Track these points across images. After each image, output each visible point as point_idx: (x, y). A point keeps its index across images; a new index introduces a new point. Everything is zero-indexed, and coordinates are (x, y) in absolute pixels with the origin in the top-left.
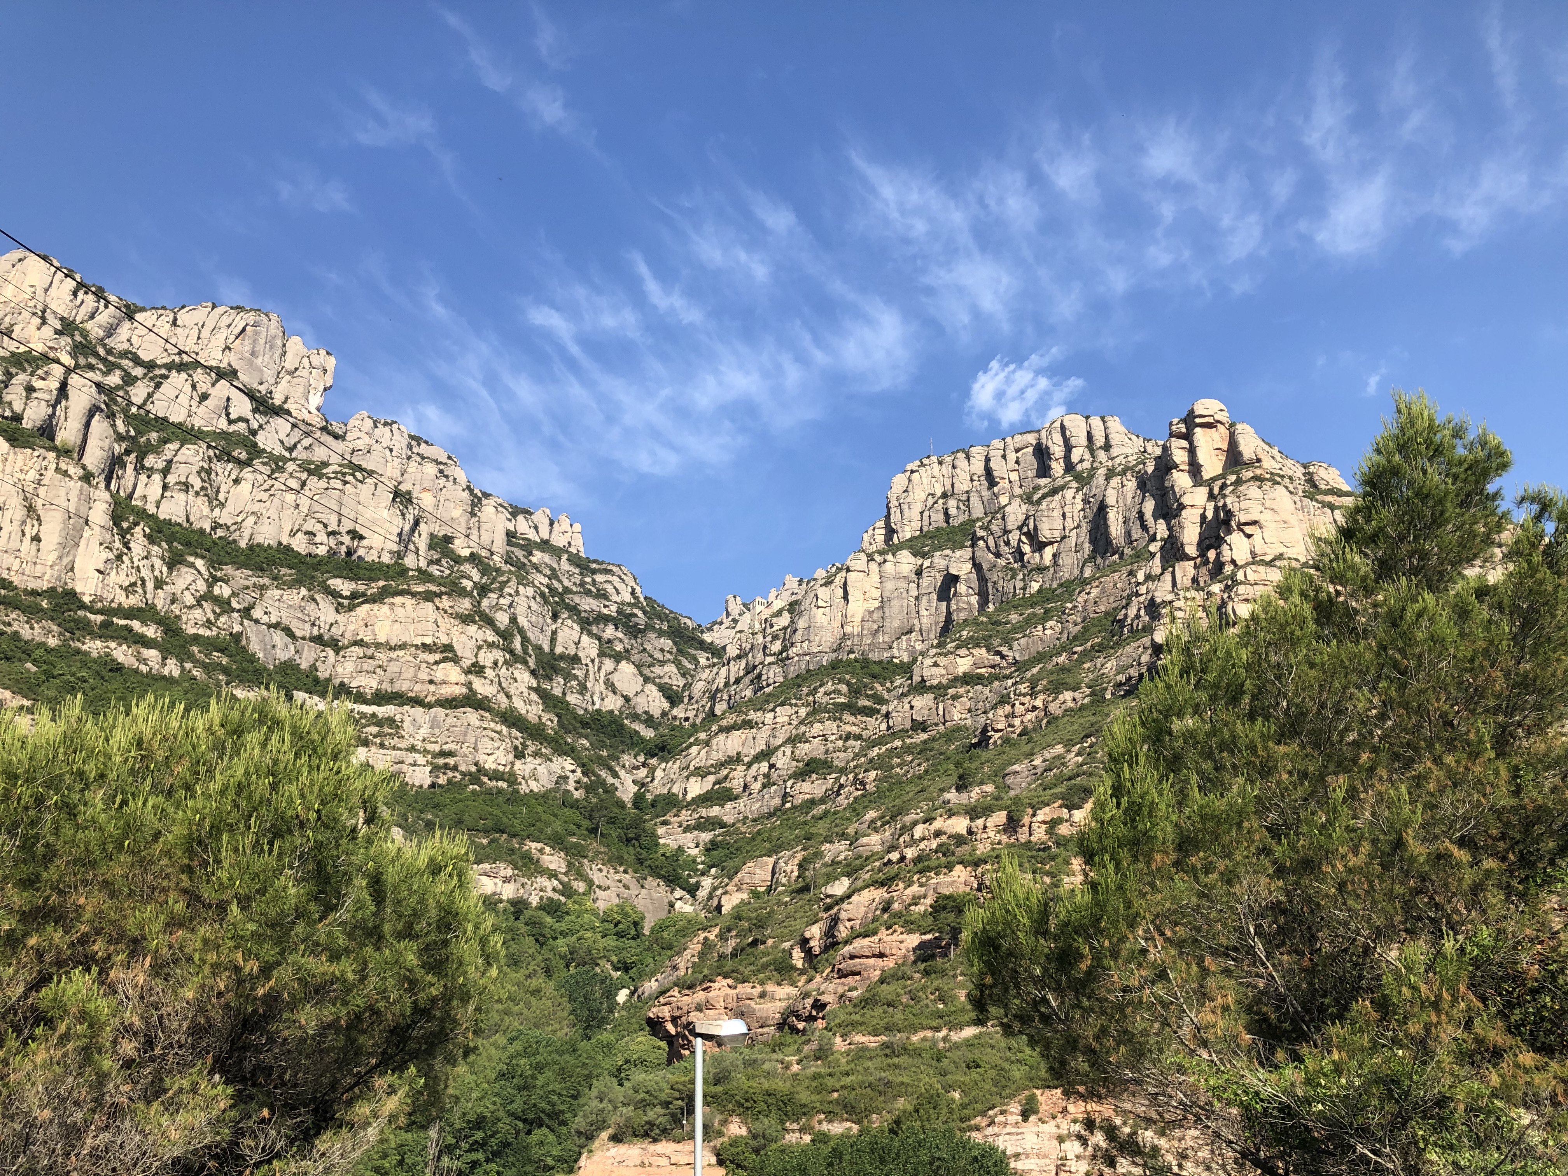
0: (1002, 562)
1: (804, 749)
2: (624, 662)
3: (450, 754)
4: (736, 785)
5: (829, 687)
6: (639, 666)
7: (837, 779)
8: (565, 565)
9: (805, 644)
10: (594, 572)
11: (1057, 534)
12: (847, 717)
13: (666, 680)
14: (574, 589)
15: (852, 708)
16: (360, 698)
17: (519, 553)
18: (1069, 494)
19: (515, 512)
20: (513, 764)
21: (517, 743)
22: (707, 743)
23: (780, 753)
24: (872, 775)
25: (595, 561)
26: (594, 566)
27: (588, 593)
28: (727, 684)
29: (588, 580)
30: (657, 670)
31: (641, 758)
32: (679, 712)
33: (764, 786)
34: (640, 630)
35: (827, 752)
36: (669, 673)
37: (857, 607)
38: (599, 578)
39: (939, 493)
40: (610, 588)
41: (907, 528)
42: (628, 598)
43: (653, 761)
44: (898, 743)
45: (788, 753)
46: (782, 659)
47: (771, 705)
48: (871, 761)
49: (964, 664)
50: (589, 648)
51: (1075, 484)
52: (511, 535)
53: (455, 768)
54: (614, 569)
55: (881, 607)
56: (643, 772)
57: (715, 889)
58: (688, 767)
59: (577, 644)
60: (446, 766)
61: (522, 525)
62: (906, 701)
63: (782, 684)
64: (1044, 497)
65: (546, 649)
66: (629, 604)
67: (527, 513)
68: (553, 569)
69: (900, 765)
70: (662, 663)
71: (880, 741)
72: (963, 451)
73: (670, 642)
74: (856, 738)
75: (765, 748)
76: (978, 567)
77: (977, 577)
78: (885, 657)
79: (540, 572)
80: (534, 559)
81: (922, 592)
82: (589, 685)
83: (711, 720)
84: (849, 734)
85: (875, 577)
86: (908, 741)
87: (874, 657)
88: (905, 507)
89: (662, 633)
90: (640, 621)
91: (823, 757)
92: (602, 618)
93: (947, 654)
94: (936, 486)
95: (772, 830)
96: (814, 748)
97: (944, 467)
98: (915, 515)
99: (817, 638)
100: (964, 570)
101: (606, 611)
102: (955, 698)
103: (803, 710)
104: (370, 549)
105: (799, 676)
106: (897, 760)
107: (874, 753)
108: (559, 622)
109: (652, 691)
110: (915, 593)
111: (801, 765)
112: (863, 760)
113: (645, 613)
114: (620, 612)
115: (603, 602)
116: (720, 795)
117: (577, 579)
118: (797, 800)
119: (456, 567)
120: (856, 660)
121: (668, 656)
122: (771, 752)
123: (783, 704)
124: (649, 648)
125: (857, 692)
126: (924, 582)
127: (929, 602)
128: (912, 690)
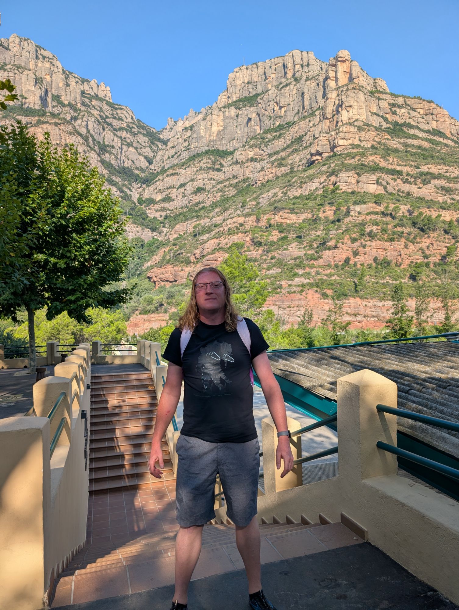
0: (267, 113)
1: (195, 183)
2: (131, 147)
4: (173, 196)
5: (205, 161)
6: (136, 148)
7: (207, 195)
8: (105, 107)
9: (197, 143)
10: (116, 109)
11: (286, 103)
12: (211, 172)
13: (147, 154)
14: (110, 116)
15: (214, 170)
17: (87, 100)
18: (292, 86)
19: (84, 81)
22: (163, 180)
23: (188, 185)
24: (219, 194)
25: (117, 105)
26: (116, 106)
27: (115, 118)
28: (169, 158)
29: (115, 112)
30: (143, 150)
31: (139, 185)
32: (152, 167)
33: (183, 197)
34: (136, 134)
35: (204, 185)
36: (147, 151)
37: (215, 129)
38: (119, 112)
39: (246, 82)
40: (123, 116)
41: (234, 96)
42: (130, 120)
43: (144, 186)
44: (228, 183)
45: (191, 185)
46: (188, 149)
47: (184, 167)
48: (218, 189)
49: (251, 154)
50: (117, 143)
51: (294, 83)
52: (83, 92)
54: (125, 108)
55: (223, 130)
56: (141, 190)
57: (167, 233)
58: (156, 189)
59: (113, 141)
61: (86, 87)
62: (231, 167)
63: (188, 159)
64: (283, 87)
65: (102, 143)
66: (131, 123)
67: (88, 81)
68: (101, 108)
69: (228, 191)
70: (145, 147)
71: (221, 182)
72: (256, 63)
73: (147, 139)
74: (214, 180)
75: (183, 183)
76: (258, 115)
77: (258, 119)
78: (225, 149)
79: (96, 109)
80: (93, 103)
81: (238, 124)
82: (119, 157)
83: (164, 171)
84: (211, 178)
85: (222, 117)
86: (231, 182)
87: (221, 149)
88: (234, 87)
89: (144, 135)
90: (135, 130)
91: (202, 186)
92: (121, 129)
93: (245, 150)
94: (245, 79)
95: (186, 213)
96: (199, 184)
97: (248, 71)
98: (237, 90)
99: (201, 141)
100: (254, 116)
101: (122, 126)
102: (247, 167)
103: (196, 169)
104: (30, 103)
105: (194, 156)
106: (227, 189)
107: (219, 186)
108: (105, 132)
109: (142, 158)
110: (236, 124)
111: (195, 189)
112: (216, 189)
113: (137, 127)
114: (128, 126)
115: (121, 122)
116: (168, 199)
117: (111, 112)
118: (194, 202)
119: (64, 108)
120: (214, 150)
121: (147, 145)
122: (185, 185)
123: (188, 167)
124: (140, 141)
125: (215, 163)
126: (239, 120)
127: (241, 128)
128: (233, 164)
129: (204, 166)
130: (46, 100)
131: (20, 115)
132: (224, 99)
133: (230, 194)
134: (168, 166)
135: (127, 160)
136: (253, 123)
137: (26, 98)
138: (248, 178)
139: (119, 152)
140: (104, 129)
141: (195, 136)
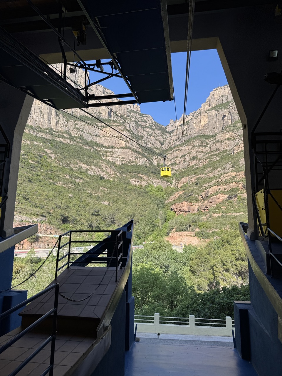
0: (236, 112)
1: (191, 154)
2: (151, 137)
3: (124, 158)
4: (178, 162)
5: (197, 141)
6: (154, 137)
7: (199, 161)
8: (138, 116)
9: (191, 132)
10: (144, 117)
12: (201, 148)
13: (160, 140)
14: (140, 121)
15: (202, 146)
16: (105, 147)
17: (129, 113)
20: (135, 159)
21: (136, 155)
22: (171, 154)
23: (187, 156)
24: (208, 160)
26: (143, 115)
27: (143, 121)
28: (174, 141)
29: (143, 119)
30: (158, 138)
31: (157, 157)
32: (163, 146)
33: (184, 162)
34: (154, 129)
35: (197, 155)
36: (160, 138)
37: (203, 123)
38: (145, 118)
40: (147, 120)
41: (214, 104)
42: (151, 122)
43: (160, 157)
44: (213, 153)
45: (188, 156)
46: (186, 136)
47: (184, 146)
48: (207, 157)
49: (227, 136)
50: (145, 134)
53: (125, 161)
54: (148, 116)
55: (208, 123)
56: (158, 159)
57: (176, 183)
58: (167, 158)
59: (143, 133)
60: (123, 160)
62: (214, 144)
63: (186, 141)
65: (137, 135)
68: (135, 117)
69: (213, 158)
70: (159, 136)
71: (208, 153)
73: (160, 131)
74: (203, 152)
75: (183, 154)
76: (230, 113)
77: (230, 115)
78: (209, 134)
79: (133, 117)
80: (131, 115)
81: (217, 119)
82: (146, 142)
83: (171, 148)
84: (201, 151)
85: (207, 116)
86: (215, 153)
87: (206, 134)
88: (213, 99)
89: (158, 129)
90: (154, 127)
91: (196, 156)
92: (146, 127)
93: (224, 134)
94: (220, 94)
95: (186, 171)
96: (194, 154)
97: (222, 90)
98: (215, 101)
99: (194, 131)
100: (227, 114)
101: (147, 125)
102: (225, 143)
103: (191, 147)
104: (103, 116)
105: (190, 139)
106: (213, 157)
107: (207, 155)
108: (139, 129)
109: (157, 142)
110: (215, 120)
111: (191, 158)
112: (205, 157)
113: (155, 125)
114: (150, 125)
115: (146, 123)
116: (174, 164)
117: (140, 118)
118: (191, 165)
119: (118, 118)
120: (202, 135)
121: (160, 135)
122: (185, 155)
123: (187, 145)
124: (156, 133)
125: (203, 142)
126: (218, 117)
127: (219, 121)
128: (216, 142)
129: (196, 144)
130: (111, 114)
131: (98, 122)
132: (207, 106)
133: (214, 160)
134: (174, 146)
135: (150, 143)
136: (227, 118)
137: (101, 114)
138: (226, 150)
139: (146, 139)
140: (138, 128)
141: (190, 128)
